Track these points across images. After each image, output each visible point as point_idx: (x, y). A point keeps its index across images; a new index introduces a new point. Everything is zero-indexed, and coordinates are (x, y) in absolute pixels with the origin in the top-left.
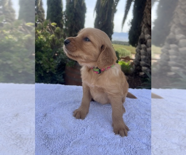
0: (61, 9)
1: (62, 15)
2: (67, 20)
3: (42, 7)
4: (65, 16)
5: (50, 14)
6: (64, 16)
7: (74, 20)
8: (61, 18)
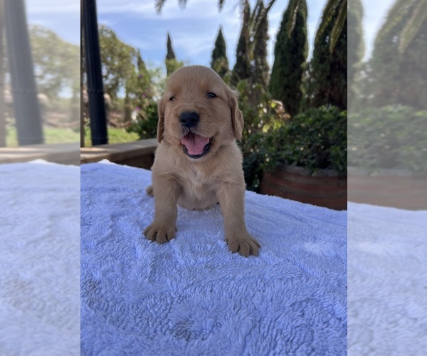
0: (303, 58)
1: (302, 71)
2: (312, 80)
3: (265, 60)
4: (310, 73)
5: (278, 71)
6: (307, 72)
7: (329, 78)
8: (300, 78)
